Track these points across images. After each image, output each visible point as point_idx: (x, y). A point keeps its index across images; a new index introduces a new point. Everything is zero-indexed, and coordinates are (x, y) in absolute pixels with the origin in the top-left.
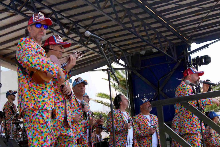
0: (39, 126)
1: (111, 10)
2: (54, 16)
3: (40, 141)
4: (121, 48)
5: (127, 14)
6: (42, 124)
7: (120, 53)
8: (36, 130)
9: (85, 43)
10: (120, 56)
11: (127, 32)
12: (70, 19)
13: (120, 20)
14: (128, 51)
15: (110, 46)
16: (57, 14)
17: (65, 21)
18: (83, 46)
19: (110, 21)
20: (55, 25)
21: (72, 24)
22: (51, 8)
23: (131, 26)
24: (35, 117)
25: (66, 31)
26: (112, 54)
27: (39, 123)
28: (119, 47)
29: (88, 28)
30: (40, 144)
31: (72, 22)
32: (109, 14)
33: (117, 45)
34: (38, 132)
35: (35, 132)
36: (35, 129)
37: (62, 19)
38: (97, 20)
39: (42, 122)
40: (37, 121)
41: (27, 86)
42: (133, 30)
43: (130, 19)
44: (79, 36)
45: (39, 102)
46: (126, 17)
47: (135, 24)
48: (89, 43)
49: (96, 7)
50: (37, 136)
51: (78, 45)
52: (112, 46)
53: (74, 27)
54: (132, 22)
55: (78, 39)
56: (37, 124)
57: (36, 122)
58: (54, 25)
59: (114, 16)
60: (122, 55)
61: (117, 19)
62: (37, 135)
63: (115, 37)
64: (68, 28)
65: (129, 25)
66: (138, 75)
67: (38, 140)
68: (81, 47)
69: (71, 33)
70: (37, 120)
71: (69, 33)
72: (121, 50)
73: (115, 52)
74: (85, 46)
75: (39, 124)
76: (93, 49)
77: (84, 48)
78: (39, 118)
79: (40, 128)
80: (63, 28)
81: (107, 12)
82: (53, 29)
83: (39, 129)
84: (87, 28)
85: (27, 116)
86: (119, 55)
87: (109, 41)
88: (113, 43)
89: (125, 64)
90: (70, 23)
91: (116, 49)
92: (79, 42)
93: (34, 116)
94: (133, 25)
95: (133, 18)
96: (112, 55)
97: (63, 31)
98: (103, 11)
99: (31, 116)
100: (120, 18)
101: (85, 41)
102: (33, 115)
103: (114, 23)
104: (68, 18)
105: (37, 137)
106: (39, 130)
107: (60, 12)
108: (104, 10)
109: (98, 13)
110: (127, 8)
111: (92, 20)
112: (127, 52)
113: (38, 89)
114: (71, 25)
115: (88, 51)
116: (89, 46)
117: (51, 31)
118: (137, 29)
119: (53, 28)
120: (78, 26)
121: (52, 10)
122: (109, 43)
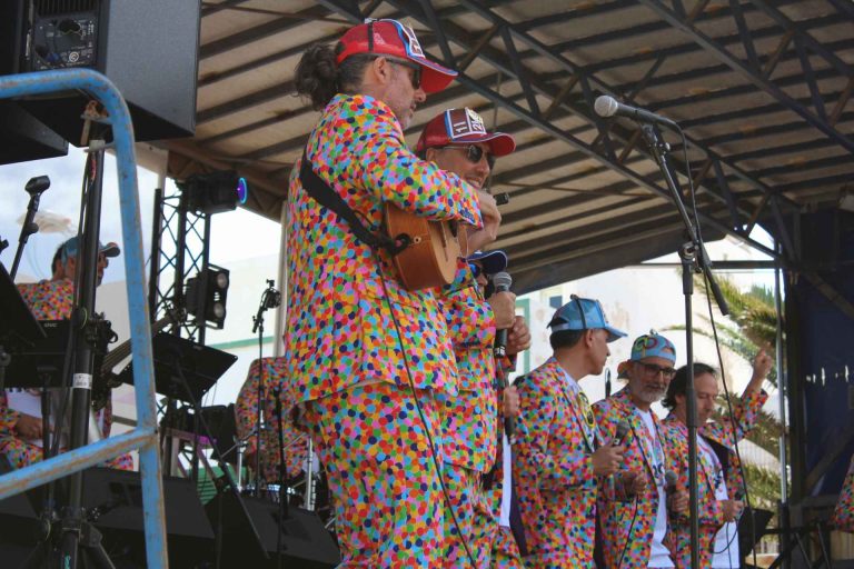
0: (415, 462)
1: (727, 25)
2: (499, 42)
3: (414, 521)
4: (764, 180)
5: (792, 45)
6: (424, 454)
7: (758, 200)
8: (401, 474)
9: (618, 153)
10: (757, 212)
11: (790, 116)
12: (564, 55)
13: (763, 67)
14: (790, 196)
15: (720, 170)
16: (512, 32)
17: (543, 64)
18: (608, 164)
19: (724, 68)
20: (506, 78)
21: (570, 74)
22: (493, 10)
23: (808, 94)
24: (396, 423)
25: (544, 102)
26: (724, 201)
27: (414, 447)
28: (754, 176)
29: (633, 96)
30: (413, 534)
31: (570, 70)
32: (721, 42)
33: (747, 169)
34: (410, 484)
35: (397, 483)
36: (395, 469)
37: (530, 54)
38: (672, 65)
39: (423, 447)
40: (403, 440)
41: (368, 291)
42: (813, 109)
43: (805, 63)
44: (593, 124)
45: (416, 360)
46: (786, 55)
47: (825, 86)
48: (634, 153)
49: (668, 10)
50: (404, 499)
51: (593, 162)
52: (727, 170)
53: (578, 88)
54: (809, 76)
55: (589, 137)
56: (405, 453)
57: (399, 442)
58: (499, 77)
59: (739, 50)
60: (765, 208)
61: (753, 62)
62: (404, 496)
63: (739, 136)
64: (552, 91)
65: (801, 91)
66: (827, 291)
67: (409, 517)
68: (603, 169)
69: (566, 114)
70: (405, 436)
71: (556, 112)
72: (762, 189)
73: (737, 195)
74: (621, 164)
75: (412, 454)
76: (649, 179)
77: (613, 176)
78: (411, 429)
79: (416, 469)
80: (534, 88)
81: (711, 35)
82: (496, 95)
83: (412, 472)
84: (627, 95)
85: (351, 413)
86: (751, 208)
87: (714, 149)
88: (731, 161)
89: (776, 246)
90: (563, 74)
91: (742, 186)
92: (594, 148)
93: (390, 418)
94: (813, 88)
95: (818, 62)
96: (725, 207)
97: (533, 103)
98: (693, 29)
99: (376, 417)
100: (764, 59)
101: (619, 146)
102: (383, 413)
103: (739, 76)
104: (555, 51)
105: (407, 503)
106: (411, 477)
107: (522, 28)
108: (701, 26)
109: (677, 34)
110: (795, 20)
111: (651, 63)
112: (787, 200)
113: (405, 307)
114: (566, 81)
115: (631, 185)
116: (632, 167)
117: (487, 101)
118: (830, 107)
119: (494, 89)
120: (593, 86)
121: (496, 19)
122: (714, 158)
